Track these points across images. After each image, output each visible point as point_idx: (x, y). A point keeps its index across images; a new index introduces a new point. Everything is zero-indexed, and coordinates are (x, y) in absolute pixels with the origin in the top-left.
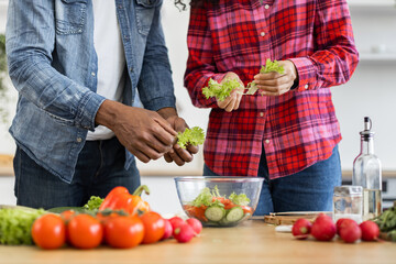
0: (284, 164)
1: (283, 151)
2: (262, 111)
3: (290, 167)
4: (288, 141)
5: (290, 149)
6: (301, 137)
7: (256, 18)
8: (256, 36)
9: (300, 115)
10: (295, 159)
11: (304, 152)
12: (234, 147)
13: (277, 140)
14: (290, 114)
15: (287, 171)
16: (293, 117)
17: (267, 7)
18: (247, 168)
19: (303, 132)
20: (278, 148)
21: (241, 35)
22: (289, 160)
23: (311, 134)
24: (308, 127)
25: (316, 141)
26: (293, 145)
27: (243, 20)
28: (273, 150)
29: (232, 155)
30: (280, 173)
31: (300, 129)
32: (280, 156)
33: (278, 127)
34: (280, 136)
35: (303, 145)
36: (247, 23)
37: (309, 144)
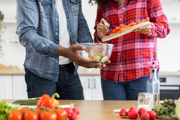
0: (126, 76)
1: (127, 71)
2: (119, 52)
3: (129, 78)
4: (129, 67)
5: (130, 70)
6: (135, 66)
7: (119, 13)
8: (118, 20)
9: (136, 57)
10: (131, 75)
11: (136, 72)
12: (110, 68)
13: (124, 66)
14: (131, 56)
15: (127, 79)
16: (133, 57)
17: (124, 8)
18: (114, 77)
19: (136, 64)
20: (125, 69)
21: (112, 20)
22: (128, 75)
23: (139, 65)
24: (138, 62)
25: (141, 69)
26: (131, 69)
27: (114, 14)
28: (122, 69)
29: (110, 71)
30: (124, 80)
31: (135, 63)
32: (125, 73)
33: (126, 60)
34: (126, 64)
35: (135, 69)
36: (115, 15)
37: (138, 69)
